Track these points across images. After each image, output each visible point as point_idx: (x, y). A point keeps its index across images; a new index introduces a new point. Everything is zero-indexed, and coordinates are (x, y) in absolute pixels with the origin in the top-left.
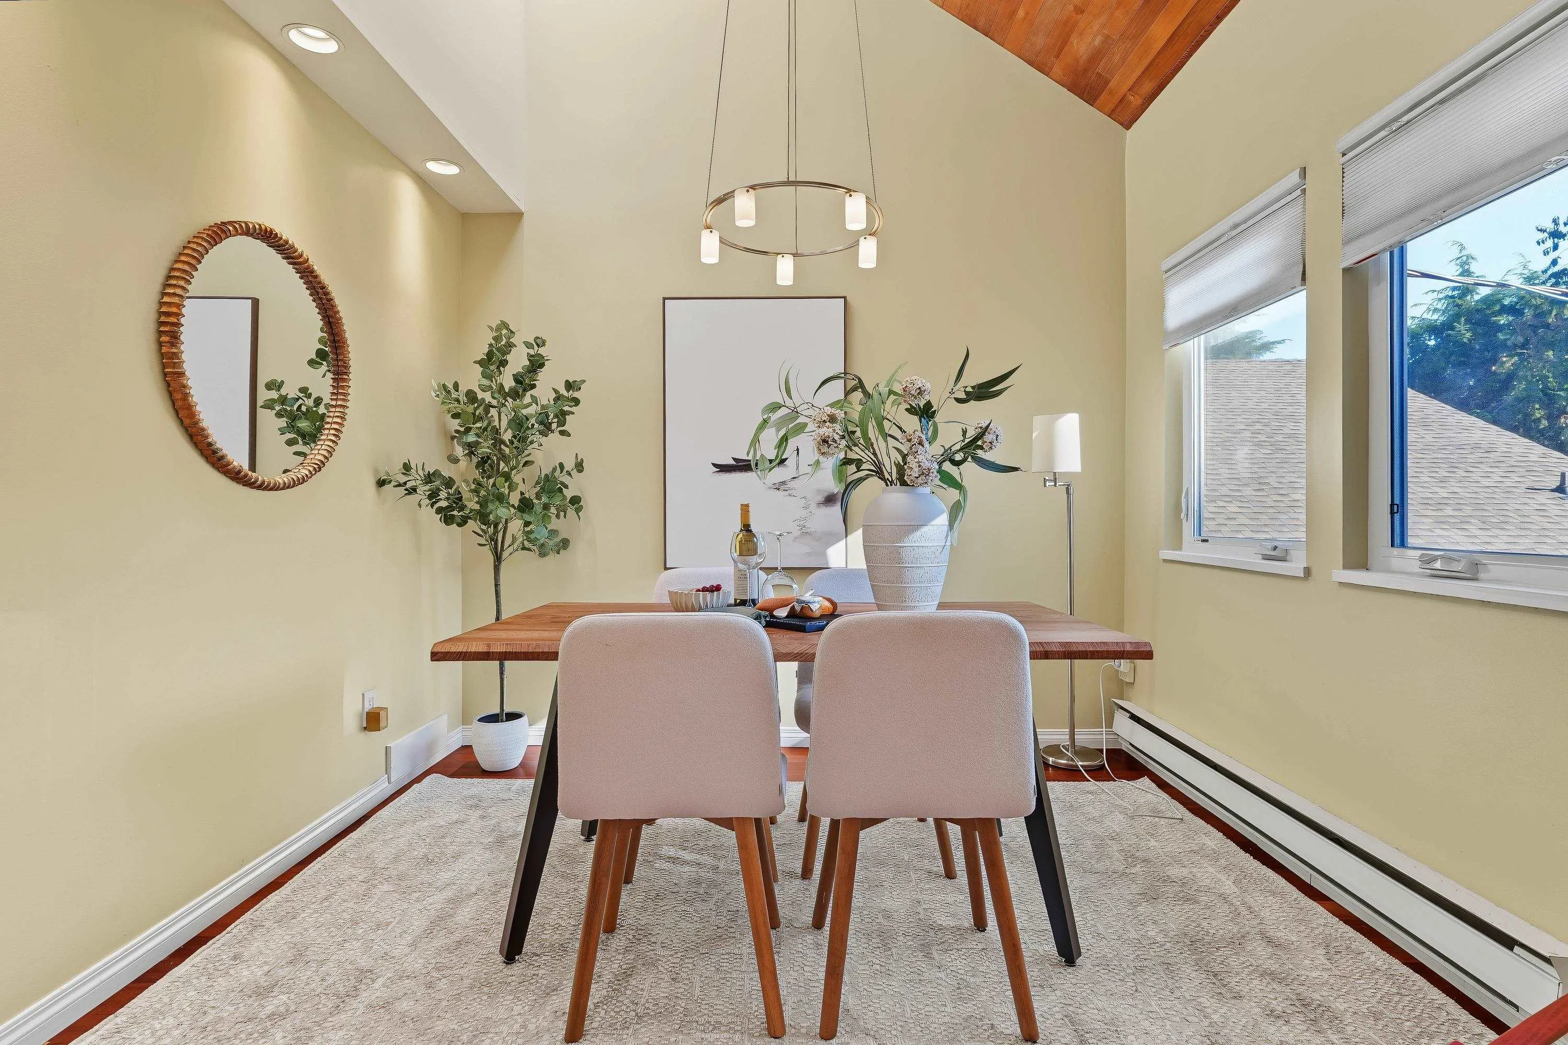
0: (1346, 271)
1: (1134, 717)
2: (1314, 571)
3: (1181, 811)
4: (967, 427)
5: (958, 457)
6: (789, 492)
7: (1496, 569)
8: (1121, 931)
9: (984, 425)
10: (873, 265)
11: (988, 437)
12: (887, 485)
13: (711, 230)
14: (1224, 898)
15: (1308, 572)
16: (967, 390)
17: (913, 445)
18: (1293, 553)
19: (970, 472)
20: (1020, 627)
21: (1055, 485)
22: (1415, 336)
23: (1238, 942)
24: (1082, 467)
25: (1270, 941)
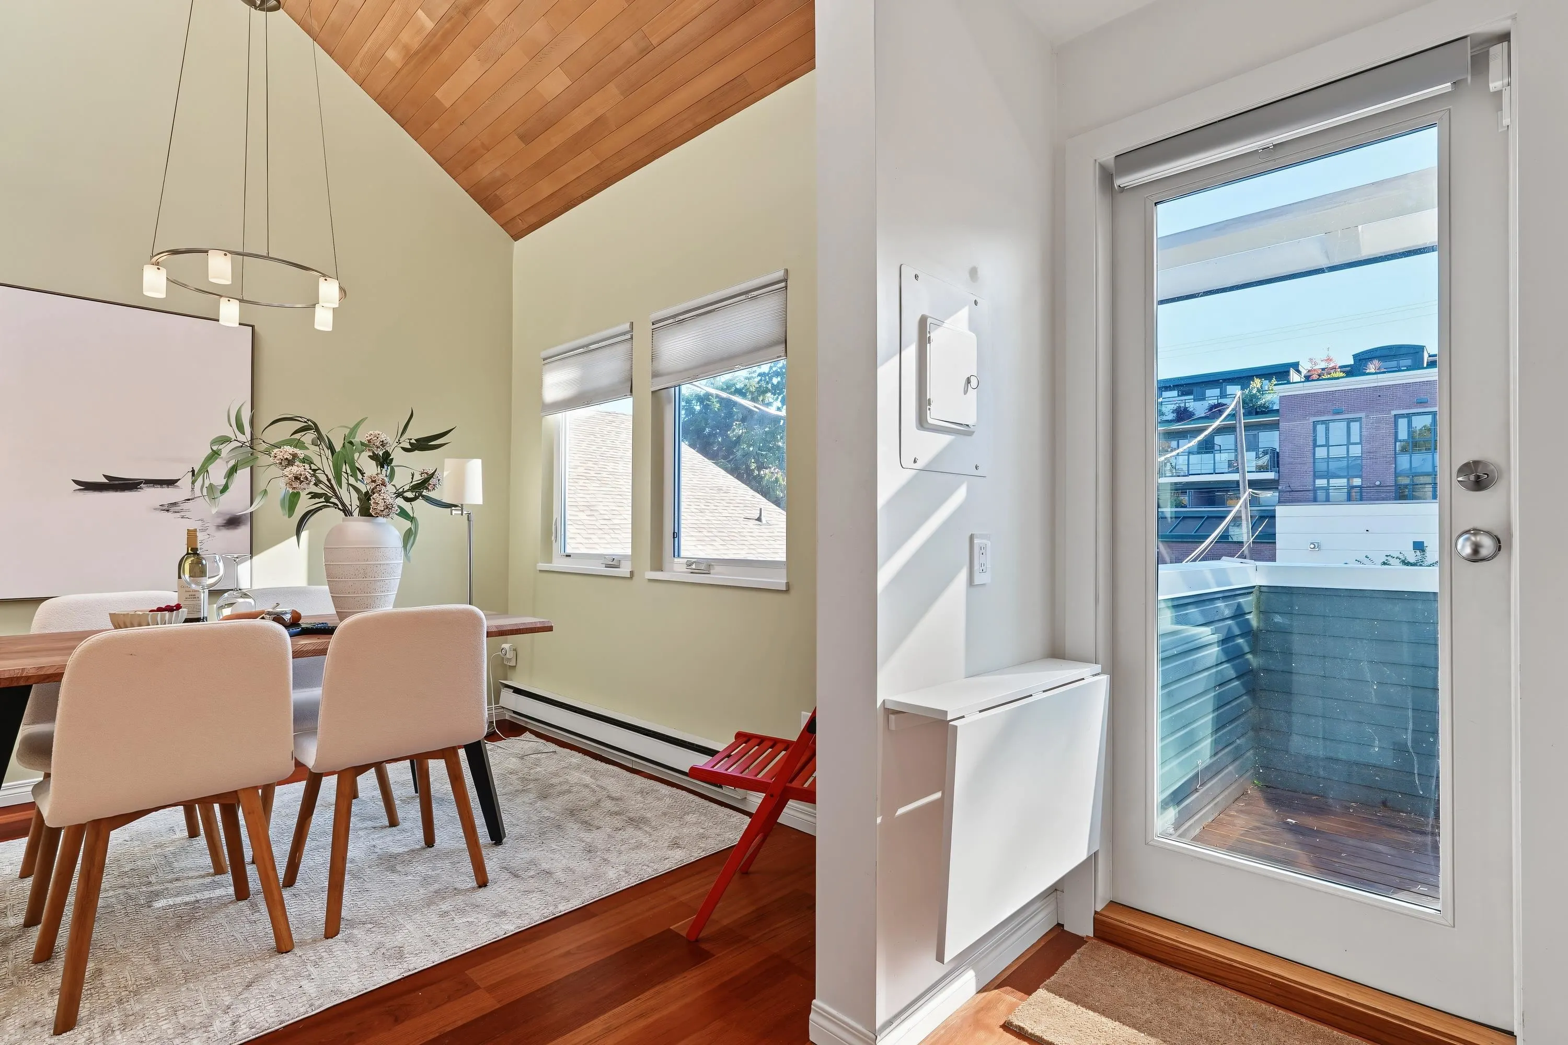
0: (653, 392)
1: (517, 691)
2: (635, 574)
3: (552, 747)
4: (414, 471)
5: (409, 495)
6: (182, 514)
7: (717, 569)
8: (527, 819)
9: (431, 472)
10: (329, 328)
11: (432, 481)
12: (346, 515)
13: (158, 267)
14: (586, 786)
15: (632, 573)
16: (411, 441)
17: (377, 485)
18: (623, 563)
19: (420, 508)
20: (481, 614)
21: (462, 514)
22: (688, 401)
23: (597, 804)
24: (483, 502)
25: (613, 799)
